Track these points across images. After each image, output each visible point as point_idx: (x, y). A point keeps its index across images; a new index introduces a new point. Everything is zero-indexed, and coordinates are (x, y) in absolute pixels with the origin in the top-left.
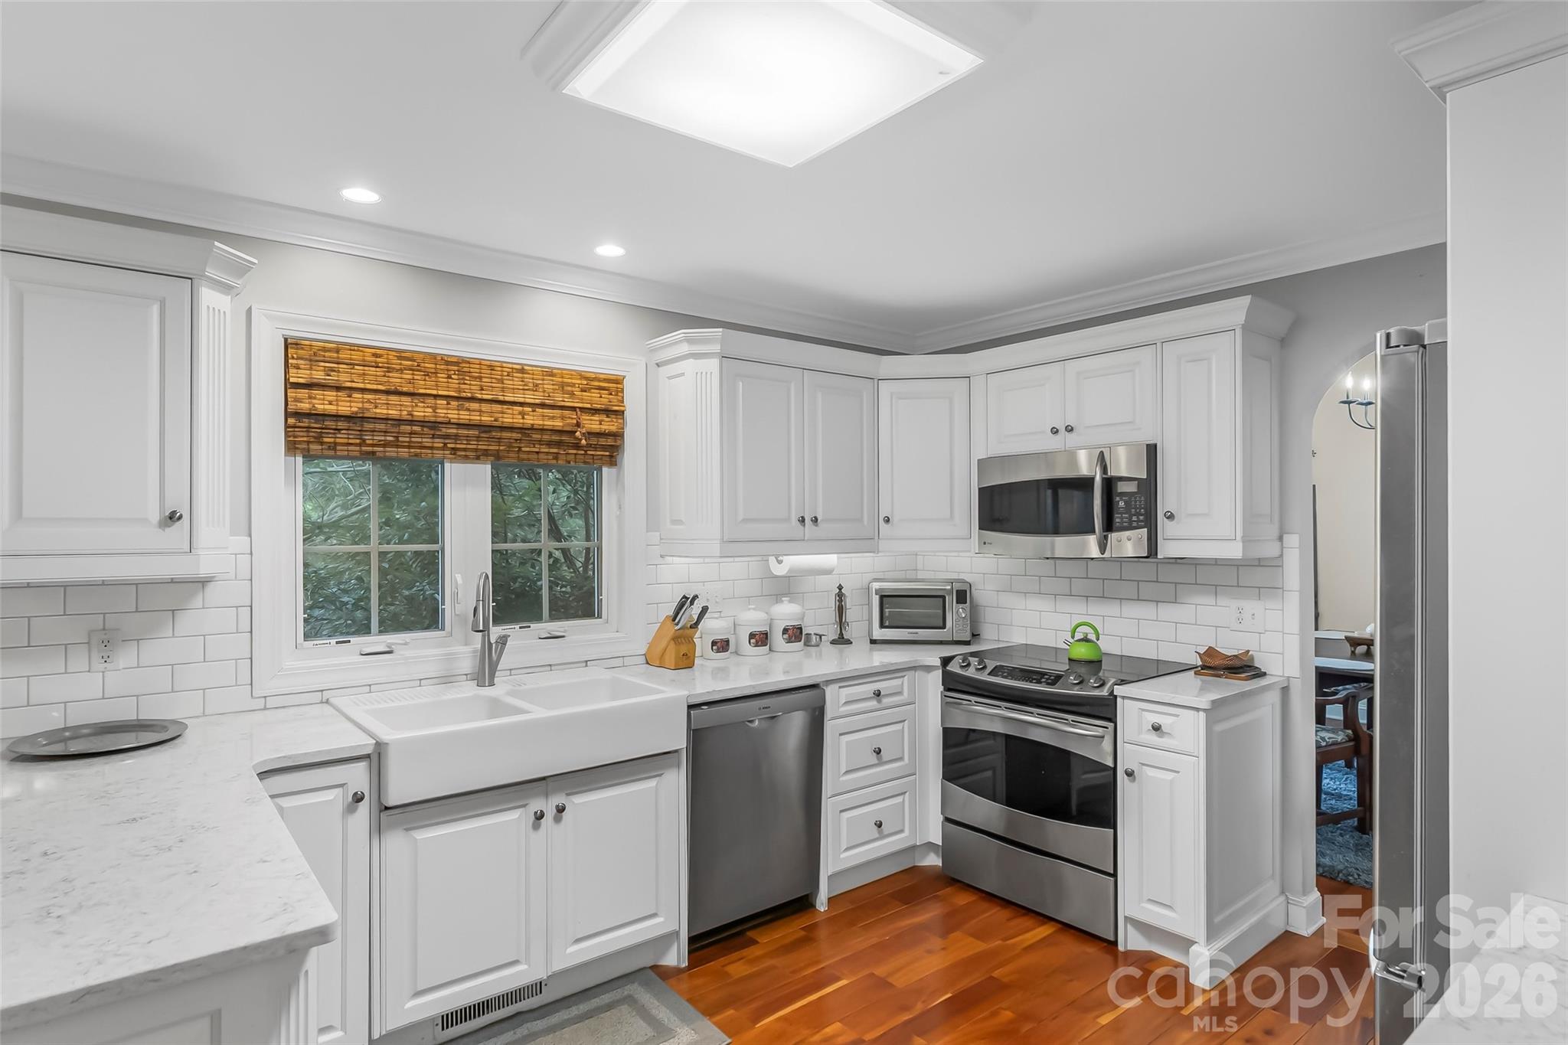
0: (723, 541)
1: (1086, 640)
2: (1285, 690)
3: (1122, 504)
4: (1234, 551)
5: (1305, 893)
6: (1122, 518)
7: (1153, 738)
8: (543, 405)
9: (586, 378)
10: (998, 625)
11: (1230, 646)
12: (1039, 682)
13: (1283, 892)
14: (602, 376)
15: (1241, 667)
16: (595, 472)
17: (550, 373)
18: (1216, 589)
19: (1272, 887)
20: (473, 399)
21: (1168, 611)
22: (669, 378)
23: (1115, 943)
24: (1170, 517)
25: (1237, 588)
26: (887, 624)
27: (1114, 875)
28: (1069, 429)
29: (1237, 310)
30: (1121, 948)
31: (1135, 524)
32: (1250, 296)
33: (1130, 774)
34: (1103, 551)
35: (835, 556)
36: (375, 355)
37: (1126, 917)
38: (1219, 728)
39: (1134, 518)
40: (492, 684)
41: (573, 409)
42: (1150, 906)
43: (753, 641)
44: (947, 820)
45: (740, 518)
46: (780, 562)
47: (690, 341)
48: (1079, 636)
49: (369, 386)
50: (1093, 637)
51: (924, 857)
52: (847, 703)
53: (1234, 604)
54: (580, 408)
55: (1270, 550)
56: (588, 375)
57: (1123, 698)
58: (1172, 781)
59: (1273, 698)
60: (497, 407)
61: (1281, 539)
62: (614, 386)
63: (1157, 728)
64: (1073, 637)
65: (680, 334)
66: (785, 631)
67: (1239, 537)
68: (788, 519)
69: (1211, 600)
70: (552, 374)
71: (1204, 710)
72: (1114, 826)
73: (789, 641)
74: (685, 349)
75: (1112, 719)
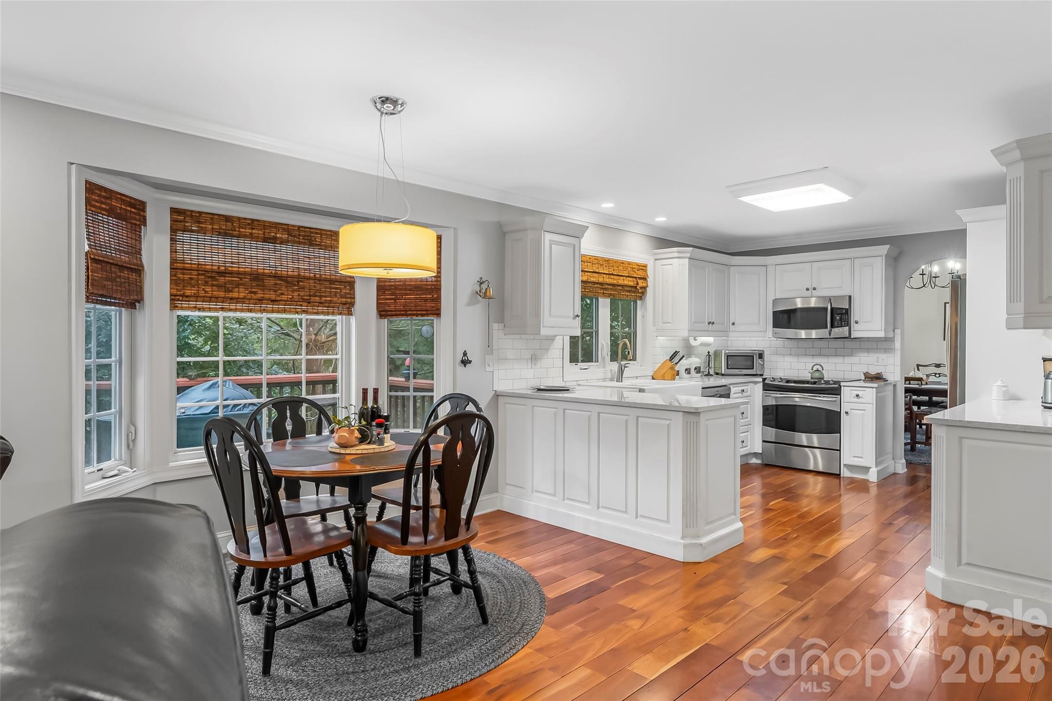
0: (689, 331)
1: (818, 370)
2: (895, 386)
3: (838, 318)
4: (881, 334)
5: (901, 459)
6: (838, 323)
7: (856, 400)
8: (629, 277)
9: (638, 266)
10: (770, 369)
11: (873, 371)
12: (808, 384)
13: (893, 459)
14: (642, 265)
15: (878, 378)
16: (632, 303)
17: (629, 263)
18: (868, 350)
19: (890, 456)
20: (612, 274)
21: (848, 360)
22: (662, 265)
23: (839, 475)
24: (857, 323)
25: (876, 350)
26: (730, 367)
27: (840, 450)
28: (814, 289)
29: (884, 249)
30: (842, 476)
31: (843, 325)
32: (889, 245)
33: (847, 413)
34: (830, 336)
35: (712, 338)
36: (590, 259)
37: (844, 465)
38: (879, 395)
39: (843, 323)
40: (622, 382)
41: (636, 278)
42: (854, 459)
43: (686, 372)
44: (764, 441)
45: (693, 321)
46: (695, 340)
47: (679, 252)
48: (815, 368)
49: (589, 270)
50: (820, 368)
51: (750, 460)
52: (734, 393)
53: (876, 355)
54: (638, 277)
55: (891, 335)
56: (639, 264)
57: (844, 386)
58: (863, 414)
59: (891, 388)
60: (617, 277)
61: (894, 331)
62: (644, 268)
63: (857, 396)
64: (812, 370)
65: (675, 249)
66: (695, 369)
67: (883, 330)
68: (704, 323)
69: (867, 355)
70: (623, 263)
71: (875, 388)
72: (840, 433)
73: (697, 373)
74: (676, 255)
75: (840, 394)
